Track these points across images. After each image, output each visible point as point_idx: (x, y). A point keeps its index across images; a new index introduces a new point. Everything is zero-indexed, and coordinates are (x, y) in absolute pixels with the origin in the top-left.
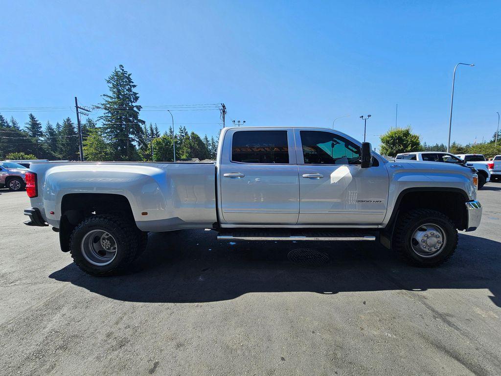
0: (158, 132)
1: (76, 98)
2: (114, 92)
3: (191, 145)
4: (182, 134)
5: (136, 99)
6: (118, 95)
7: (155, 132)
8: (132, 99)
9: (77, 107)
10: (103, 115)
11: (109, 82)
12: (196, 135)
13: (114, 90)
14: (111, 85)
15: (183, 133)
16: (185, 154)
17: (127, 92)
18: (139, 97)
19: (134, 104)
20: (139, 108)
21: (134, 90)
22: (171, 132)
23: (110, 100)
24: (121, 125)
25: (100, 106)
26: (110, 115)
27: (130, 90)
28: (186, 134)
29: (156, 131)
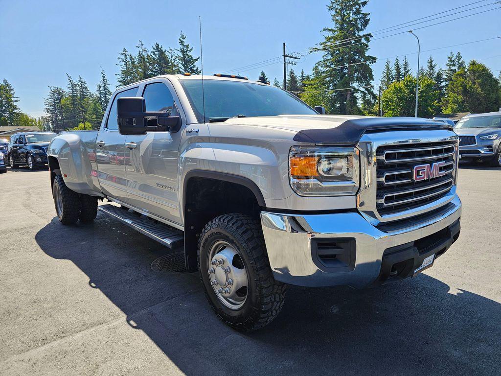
0: (408, 72)
1: (284, 44)
2: (337, 22)
3: (464, 87)
4: (453, 68)
5: (366, 23)
6: (342, 25)
7: (402, 71)
8: (359, 26)
9: (285, 56)
10: (322, 59)
11: (331, 8)
12: (480, 66)
13: (337, 18)
14: (333, 12)
15: (454, 65)
16: (450, 105)
17: (354, 16)
18: (369, 20)
19: (361, 33)
20: (368, 37)
21: (364, 10)
22: (431, 67)
23: (330, 34)
24: (342, 69)
25: (319, 47)
26: (330, 57)
27: (358, 12)
28: (461, 66)
29: (405, 69)
